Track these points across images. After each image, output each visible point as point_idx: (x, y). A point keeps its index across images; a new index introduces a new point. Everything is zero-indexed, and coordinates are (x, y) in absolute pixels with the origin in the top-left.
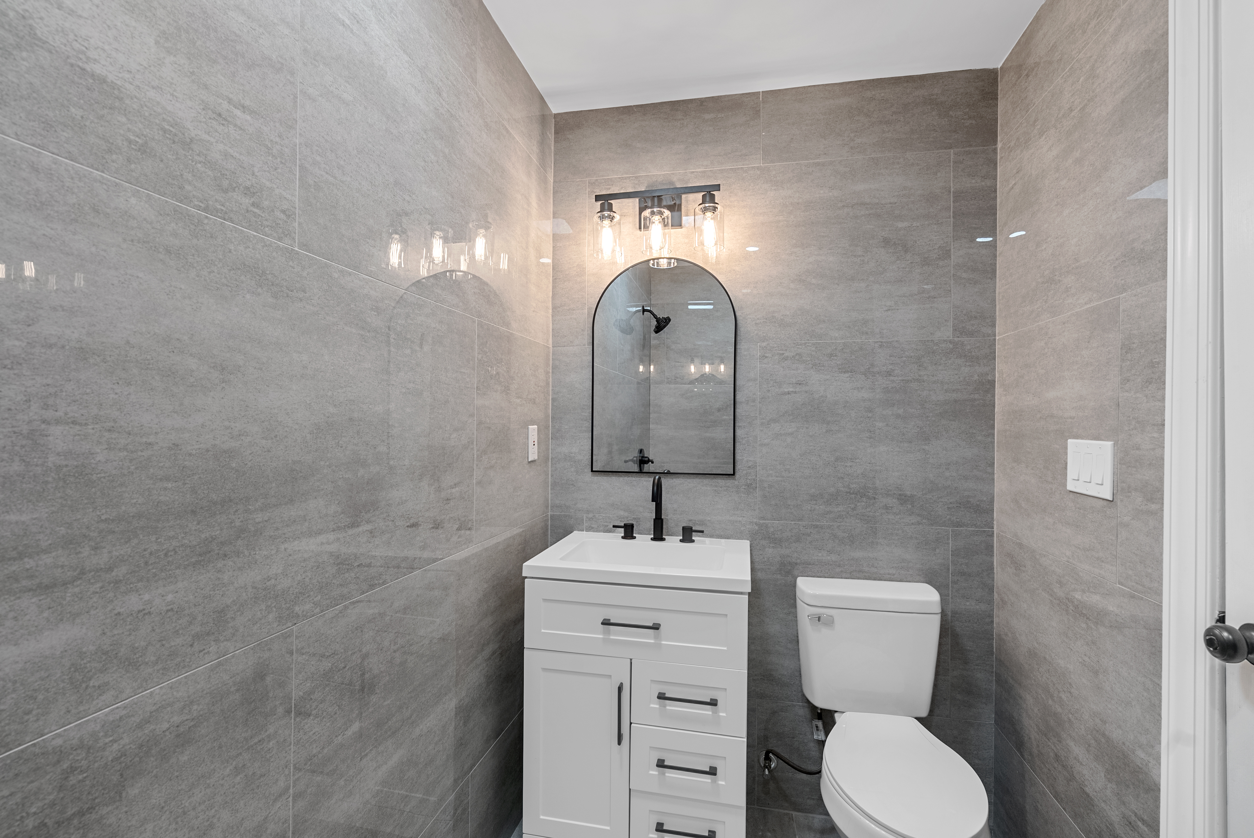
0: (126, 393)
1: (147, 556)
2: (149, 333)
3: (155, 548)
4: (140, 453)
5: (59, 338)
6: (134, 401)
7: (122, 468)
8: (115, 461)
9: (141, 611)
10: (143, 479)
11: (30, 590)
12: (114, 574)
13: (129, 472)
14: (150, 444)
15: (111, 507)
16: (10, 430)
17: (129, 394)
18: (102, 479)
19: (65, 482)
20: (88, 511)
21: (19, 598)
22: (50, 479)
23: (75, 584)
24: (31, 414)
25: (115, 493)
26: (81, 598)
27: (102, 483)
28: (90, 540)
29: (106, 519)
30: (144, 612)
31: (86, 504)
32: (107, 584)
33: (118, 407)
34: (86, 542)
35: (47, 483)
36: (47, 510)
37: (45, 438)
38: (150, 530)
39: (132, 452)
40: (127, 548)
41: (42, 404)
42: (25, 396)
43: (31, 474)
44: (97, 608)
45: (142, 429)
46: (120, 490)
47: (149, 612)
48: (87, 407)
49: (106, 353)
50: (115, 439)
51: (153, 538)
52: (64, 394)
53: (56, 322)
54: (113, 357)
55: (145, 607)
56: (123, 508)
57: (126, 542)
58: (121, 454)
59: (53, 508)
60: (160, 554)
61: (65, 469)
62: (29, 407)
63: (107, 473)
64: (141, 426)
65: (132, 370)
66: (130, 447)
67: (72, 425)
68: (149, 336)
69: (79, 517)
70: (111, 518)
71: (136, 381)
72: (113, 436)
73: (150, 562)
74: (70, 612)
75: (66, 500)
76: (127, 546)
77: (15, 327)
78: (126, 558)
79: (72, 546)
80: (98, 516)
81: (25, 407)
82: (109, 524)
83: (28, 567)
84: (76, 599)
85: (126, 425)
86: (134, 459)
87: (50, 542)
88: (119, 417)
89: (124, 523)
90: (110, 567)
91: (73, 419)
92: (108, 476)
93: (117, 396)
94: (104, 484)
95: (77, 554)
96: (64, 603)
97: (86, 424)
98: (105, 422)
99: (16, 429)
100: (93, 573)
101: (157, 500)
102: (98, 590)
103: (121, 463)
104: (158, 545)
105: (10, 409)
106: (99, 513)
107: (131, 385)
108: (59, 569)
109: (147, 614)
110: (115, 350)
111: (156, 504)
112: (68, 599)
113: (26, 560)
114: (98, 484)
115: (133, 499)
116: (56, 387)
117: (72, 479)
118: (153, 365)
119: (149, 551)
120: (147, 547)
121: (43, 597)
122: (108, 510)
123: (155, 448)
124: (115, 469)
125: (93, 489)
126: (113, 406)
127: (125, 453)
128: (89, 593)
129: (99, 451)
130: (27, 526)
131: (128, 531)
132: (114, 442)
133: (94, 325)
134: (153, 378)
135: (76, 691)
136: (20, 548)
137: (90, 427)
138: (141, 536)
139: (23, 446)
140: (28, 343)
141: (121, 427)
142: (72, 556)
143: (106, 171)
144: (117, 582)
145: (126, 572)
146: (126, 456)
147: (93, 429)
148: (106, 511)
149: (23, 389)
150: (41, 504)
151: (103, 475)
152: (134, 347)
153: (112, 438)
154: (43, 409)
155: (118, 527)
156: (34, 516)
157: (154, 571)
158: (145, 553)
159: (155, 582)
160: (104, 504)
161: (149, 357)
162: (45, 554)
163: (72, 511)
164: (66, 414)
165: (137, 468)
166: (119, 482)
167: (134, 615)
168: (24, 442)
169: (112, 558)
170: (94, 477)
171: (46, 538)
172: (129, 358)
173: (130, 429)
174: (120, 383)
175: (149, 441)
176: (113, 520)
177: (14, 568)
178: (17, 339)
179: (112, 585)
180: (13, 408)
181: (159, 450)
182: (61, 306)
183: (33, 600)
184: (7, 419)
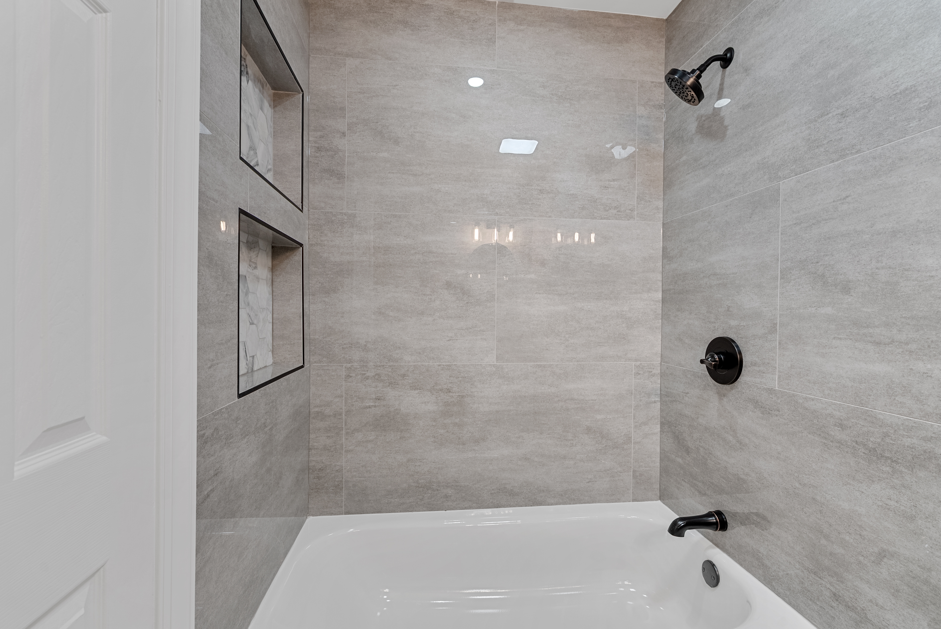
0: (917, 249)
1: (930, 342)
2: (932, 211)
3: (935, 339)
4: (925, 282)
5: (884, 229)
6: (922, 253)
7: (914, 290)
8: (910, 286)
9: (926, 373)
10: (927, 297)
11: (871, 342)
12: (909, 347)
13: (919, 293)
14: (932, 276)
15: (907, 311)
16: (865, 273)
17: (919, 249)
18: (903, 296)
19: (885, 296)
20: (896, 311)
21: (867, 344)
22: (879, 294)
23: (889, 345)
24: (872, 266)
25: (910, 304)
26: (892, 354)
27: (903, 297)
28: (896, 326)
29: (905, 317)
30: (928, 375)
31: (895, 307)
32: (905, 351)
33: (912, 257)
34: (895, 327)
35: (878, 296)
36: (878, 308)
37: (877, 276)
38: (931, 327)
39: (920, 281)
40: (917, 335)
41: (876, 261)
42: (870, 258)
43: (872, 291)
44: (900, 362)
45: (927, 268)
46: (913, 302)
47: (931, 376)
48: (896, 259)
49: (906, 230)
50: (910, 275)
51: (934, 333)
52: (885, 254)
53: (882, 222)
54: (909, 231)
55: (928, 372)
56: (915, 312)
57: (916, 331)
58: (914, 283)
59: (880, 308)
60: (938, 343)
61: (885, 290)
62: (871, 263)
63: (906, 292)
64: (927, 266)
65: (920, 236)
66: (919, 279)
67: (889, 269)
68: (932, 213)
69: (892, 313)
70: (908, 317)
71: (923, 241)
72: (909, 273)
73: (932, 347)
74: (887, 358)
75: (886, 305)
76: (917, 334)
77: (867, 229)
78: (916, 340)
79: (888, 327)
80: (901, 314)
81: (870, 263)
82: (906, 319)
83: (870, 332)
84: (890, 353)
85: (917, 266)
86: (922, 285)
87: (879, 323)
88: (913, 263)
89: (915, 321)
90: (907, 343)
91: (889, 266)
92: (907, 294)
93: (912, 251)
94: (904, 298)
95: (890, 331)
96: (885, 353)
97: (895, 268)
98: (905, 266)
99: (866, 273)
100: (898, 343)
101: (937, 310)
102: (901, 352)
103: (913, 287)
104: (937, 337)
105: (865, 265)
106: (901, 313)
107: (920, 244)
108: (883, 336)
109: (929, 376)
110: (910, 227)
111: (936, 312)
112: (886, 352)
113: (870, 329)
114: (901, 298)
115: (921, 308)
116: (882, 252)
117: (888, 295)
118: (934, 229)
119: (931, 340)
120: (930, 337)
121: (876, 347)
122: (906, 312)
123: (935, 279)
124: (911, 290)
125: (899, 301)
126: (909, 257)
127: (916, 282)
128: (896, 353)
129: (901, 281)
130: (870, 314)
131: (918, 326)
132: (910, 276)
133: (900, 218)
134: (935, 237)
135: (889, 398)
136: (868, 323)
137: (897, 269)
138: (926, 330)
139: (869, 280)
140: (871, 235)
141: (914, 268)
142: (888, 332)
143: (906, 136)
144: (911, 352)
145: (916, 348)
146: (917, 284)
147: (899, 270)
148: (905, 313)
149: (869, 255)
150: (875, 305)
151: (903, 294)
152: (922, 222)
153: (909, 274)
154: (877, 263)
155: (912, 322)
156: (873, 310)
157: (934, 352)
158: (928, 340)
159: (935, 359)
160: (904, 309)
161: (931, 225)
162: (877, 328)
163: (888, 310)
164: (886, 264)
165: (923, 291)
166: (912, 298)
167: (921, 374)
168: (869, 278)
169: (908, 338)
170: (899, 294)
171: (877, 321)
172: (919, 229)
173: (919, 269)
174: (914, 244)
175: (931, 275)
176: (909, 318)
177: (865, 331)
178: (868, 234)
179: (908, 352)
180: (866, 264)
181: (938, 280)
182: (885, 214)
183: (872, 347)
184: (864, 269)
